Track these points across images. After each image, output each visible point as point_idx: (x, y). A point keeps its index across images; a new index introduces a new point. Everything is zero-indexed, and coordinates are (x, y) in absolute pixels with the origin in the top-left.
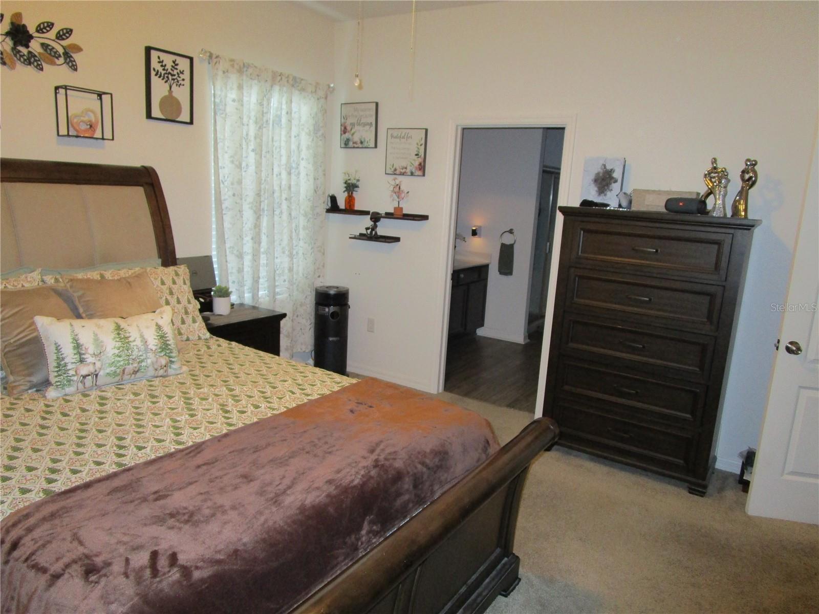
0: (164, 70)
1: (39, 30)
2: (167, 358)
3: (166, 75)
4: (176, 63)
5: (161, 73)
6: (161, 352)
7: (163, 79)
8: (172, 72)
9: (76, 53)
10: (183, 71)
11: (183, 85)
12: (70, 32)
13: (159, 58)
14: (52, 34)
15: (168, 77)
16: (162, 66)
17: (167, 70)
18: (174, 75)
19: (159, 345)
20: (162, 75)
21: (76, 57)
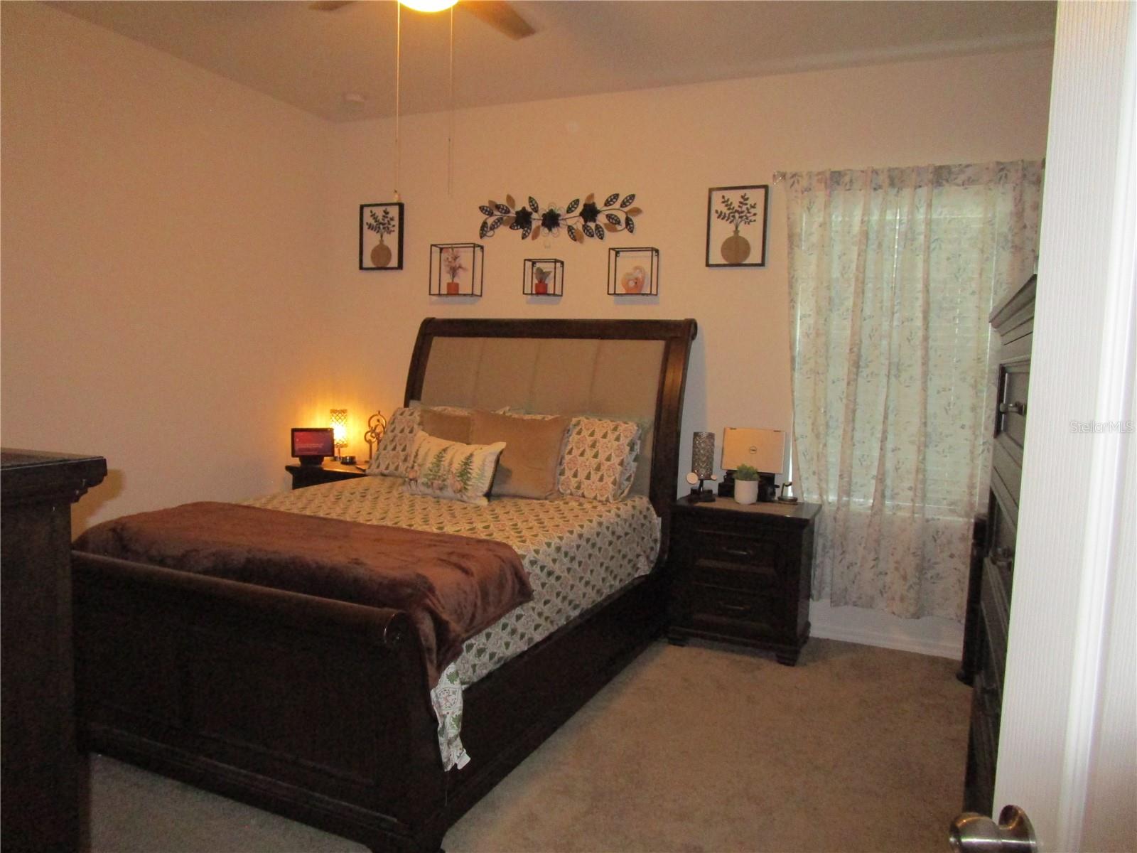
0: (729, 209)
1: (607, 203)
2: (462, 484)
3: (731, 215)
4: (746, 197)
5: (725, 214)
6: (458, 476)
7: (727, 220)
8: (740, 209)
9: (637, 215)
10: (755, 204)
11: (755, 221)
12: (632, 197)
13: (723, 197)
14: (617, 205)
15: (734, 216)
16: (726, 206)
17: (734, 208)
18: (742, 212)
19: (460, 470)
20: (727, 215)
21: (636, 220)
